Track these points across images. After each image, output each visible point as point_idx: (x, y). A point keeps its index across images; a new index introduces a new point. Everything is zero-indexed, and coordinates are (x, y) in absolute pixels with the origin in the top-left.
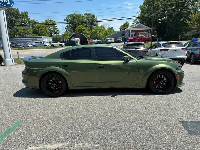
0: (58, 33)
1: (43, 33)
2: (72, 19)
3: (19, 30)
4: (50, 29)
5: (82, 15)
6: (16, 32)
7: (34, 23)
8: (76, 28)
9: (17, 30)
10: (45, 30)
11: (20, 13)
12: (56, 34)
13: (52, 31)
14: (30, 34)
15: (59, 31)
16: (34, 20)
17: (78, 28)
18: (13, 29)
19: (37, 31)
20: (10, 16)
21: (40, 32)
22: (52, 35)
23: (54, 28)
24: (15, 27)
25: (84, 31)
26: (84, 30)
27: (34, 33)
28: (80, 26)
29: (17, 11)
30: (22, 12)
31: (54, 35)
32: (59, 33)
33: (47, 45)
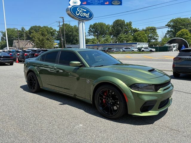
0: (156, 39)
1: (141, 39)
2: (174, 24)
3: (122, 38)
4: (149, 35)
5: (188, 18)
6: (119, 40)
7: (135, 31)
8: (178, 33)
9: (121, 38)
10: (143, 37)
11: (126, 23)
12: (154, 40)
13: (151, 37)
14: (130, 41)
15: (158, 37)
16: (135, 29)
17: (179, 32)
18: (118, 37)
19: (137, 37)
20: (117, 27)
21: (139, 38)
22: (151, 41)
23: (153, 34)
24: (120, 35)
25: (186, 36)
26: (187, 34)
27: (133, 40)
28: (182, 30)
29: (123, 22)
30: (127, 23)
31: (153, 41)
32: (158, 39)
33: (134, 50)
